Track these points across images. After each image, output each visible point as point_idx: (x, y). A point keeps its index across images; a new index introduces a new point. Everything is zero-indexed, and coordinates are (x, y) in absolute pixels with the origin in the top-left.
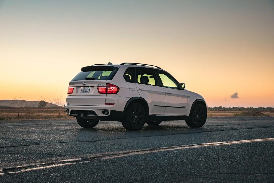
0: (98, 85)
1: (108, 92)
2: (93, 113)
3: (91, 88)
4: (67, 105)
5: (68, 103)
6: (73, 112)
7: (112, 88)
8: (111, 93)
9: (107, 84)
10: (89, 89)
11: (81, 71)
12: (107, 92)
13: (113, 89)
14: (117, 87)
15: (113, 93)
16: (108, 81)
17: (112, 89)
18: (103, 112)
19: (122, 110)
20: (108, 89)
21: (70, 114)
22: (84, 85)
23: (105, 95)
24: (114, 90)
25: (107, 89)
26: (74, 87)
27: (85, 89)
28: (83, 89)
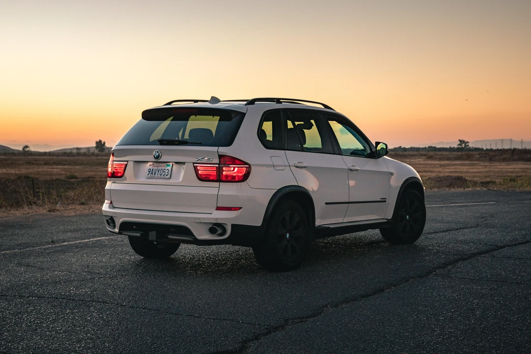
0: (195, 160)
1: (224, 179)
2: (183, 231)
3: (175, 166)
4: (109, 208)
5: (111, 203)
6: (126, 227)
7: (234, 168)
8: (231, 179)
9: (221, 157)
10: (169, 168)
11: (140, 118)
12: (220, 178)
13: (236, 169)
14: (246, 163)
15: (237, 179)
16: (223, 150)
17: (234, 170)
18: (212, 230)
19: (259, 223)
20: (224, 169)
21: (120, 230)
22: (158, 157)
23: (217, 184)
24: (238, 172)
25: (219, 170)
26: (127, 161)
27: (159, 168)
28: (154, 168)
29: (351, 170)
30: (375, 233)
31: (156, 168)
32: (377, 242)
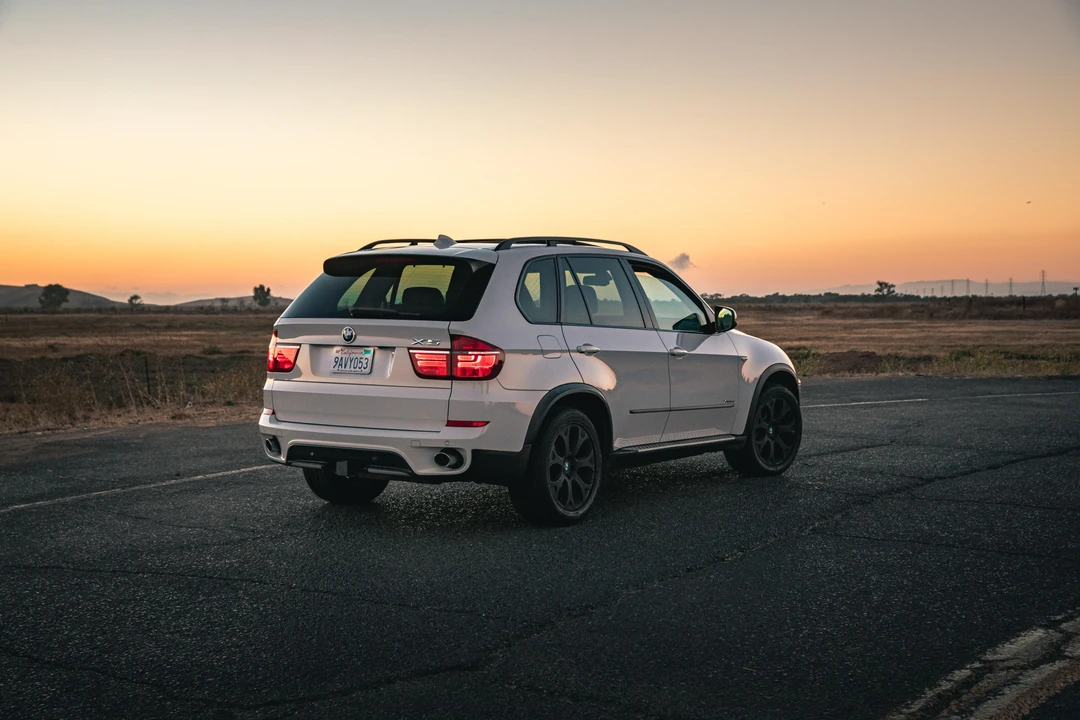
0: (412, 343)
1: (459, 374)
2: (393, 460)
3: (379, 353)
4: (271, 421)
5: (274, 413)
6: (298, 453)
7: (476, 356)
8: (470, 375)
9: (454, 338)
10: (369, 356)
11: (321, 271)
12: (452, 374)
13: (480, 358)
14: (494, 348)
15: (480, 375)
16: (457, 327)
17: (475, 360)
18: (440, 460)
19: (517, 446)
20: (459, 357)
21: (288, 458)
22: (349, 339)
23: (447, 383)
24: (483, 362)
25: (452, 360)
26: (300, 345)
27: (352, 356)
28: (344, 356)
29: (673, 355)
30: (718, 459)
31: (347, 356)
32: (721, 473)
